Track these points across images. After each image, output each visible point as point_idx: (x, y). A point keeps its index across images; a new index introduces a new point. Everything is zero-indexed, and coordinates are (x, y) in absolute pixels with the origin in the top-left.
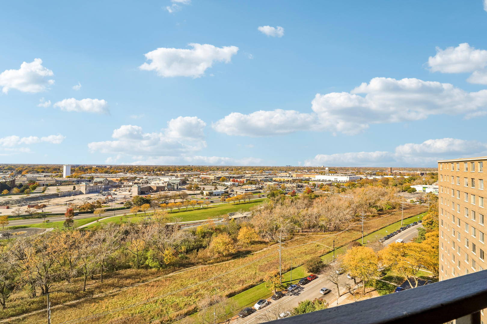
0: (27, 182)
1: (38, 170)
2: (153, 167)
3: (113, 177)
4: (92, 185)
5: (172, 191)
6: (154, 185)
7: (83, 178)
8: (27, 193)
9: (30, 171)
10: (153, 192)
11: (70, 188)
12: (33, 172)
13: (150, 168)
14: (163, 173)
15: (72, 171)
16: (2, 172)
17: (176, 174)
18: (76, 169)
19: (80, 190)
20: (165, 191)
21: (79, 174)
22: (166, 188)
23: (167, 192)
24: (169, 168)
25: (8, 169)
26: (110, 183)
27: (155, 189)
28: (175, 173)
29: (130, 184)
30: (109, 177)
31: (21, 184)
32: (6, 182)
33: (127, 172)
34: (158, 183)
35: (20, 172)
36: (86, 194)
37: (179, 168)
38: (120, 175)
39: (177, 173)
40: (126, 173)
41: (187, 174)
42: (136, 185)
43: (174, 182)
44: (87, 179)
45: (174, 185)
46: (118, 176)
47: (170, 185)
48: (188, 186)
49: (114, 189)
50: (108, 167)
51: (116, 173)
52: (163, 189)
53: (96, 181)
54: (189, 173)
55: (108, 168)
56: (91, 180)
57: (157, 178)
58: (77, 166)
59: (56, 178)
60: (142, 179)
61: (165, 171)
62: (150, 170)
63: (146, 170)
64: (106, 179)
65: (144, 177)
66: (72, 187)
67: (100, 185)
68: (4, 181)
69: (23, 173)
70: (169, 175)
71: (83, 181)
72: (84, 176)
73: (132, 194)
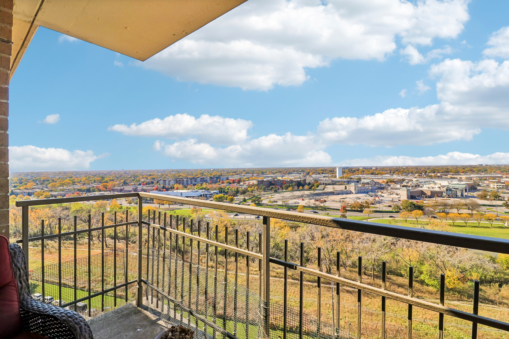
0: (313, 181)
1: (320, 172)
2: (425, 168)
3: (379, 179)
4: (360, 186)
5: (453, 197)
6: (427, 189)
7: (352, 178)
8: (314, 190)
9: (314, 173)
10: (426, 198)
11: (342, 188)
12: (316, 173)
13: (420, 169)
14: (439, 174)
15: (343, 172)
16: (298, 173)
17: (458, 177)
18: (346, 170)
19: (350, 190)
20: (443, 197)
21: (349, 176)
22: (444, 194)
23: (445, 198)
24: (448, 169)
25: (302, 171)
26: (377, 184)
27: (429, 194)
28: (457, 175)
29: (397, 186)
30: (375, 179)
31: (309, 182)
32: (301, 180)
33: (393, 173)
34: (433, 187)
35: (308, 174)
36: (355, 194)
37: (464, 169)
38: (387, 177)
39: (460, 175)
40: (393, 175)
41: (477, 177)
42: (405, 188)
43: (457, 186)
44: (355, 180)
45: (456, 191)
46: (384, 178)
47: (451, 190)
48: (480, 193)
49: (381, 191)
50: (373, 168)
51: (382, 174)
52: (440, 195)
53: (364, 182)
54: (480, 176)
55: (374, 170)
56: (358, 181)
57: (432, 181)
58: (347, 168)
59: (331, 179)
60: (411, 182)
61: (442, 173)
62: (421, 172)
63: (416, 171)
64: (373, 180)
65: (415, 180)
66: (344, 187)
67: (367, 186)
68: (300, 180)
69: (310, 174)
70: (448, 178)
71: (352, 182)
73: (400, 198)
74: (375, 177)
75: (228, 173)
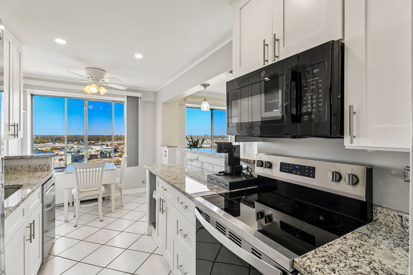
2: (82, 137)
3: (42, 147)
5: (104, 158)
6: (86, 153)
13: (78, 138)
14: (92, 142)
17: (106, 143)
20: (98, 159)
22: (99, 156)
23: (100, 159)
24: (98, 138)
28: (104, 142)
29: (61, 153)
33: (55, 141)
34: (90, 152)
37: (108, 138)
38: (49, 145)
39: (106, 142)
40: (55, 143)
41: (117, 143)
42: (69, 154)
43: (107, 150)
45: (106, 153)
47: (103, 153)
48: (120, 153)
51: (43, 143)
52: (96, 157)
54: (118, 142)
57: (89, 147)
60: (73, 149)
61: (95, 141)
62: (79, 140)
63: (75, 139)
64: (37, 148)
65: (76, 146)
70: (99, 144)
74: (38, 145)
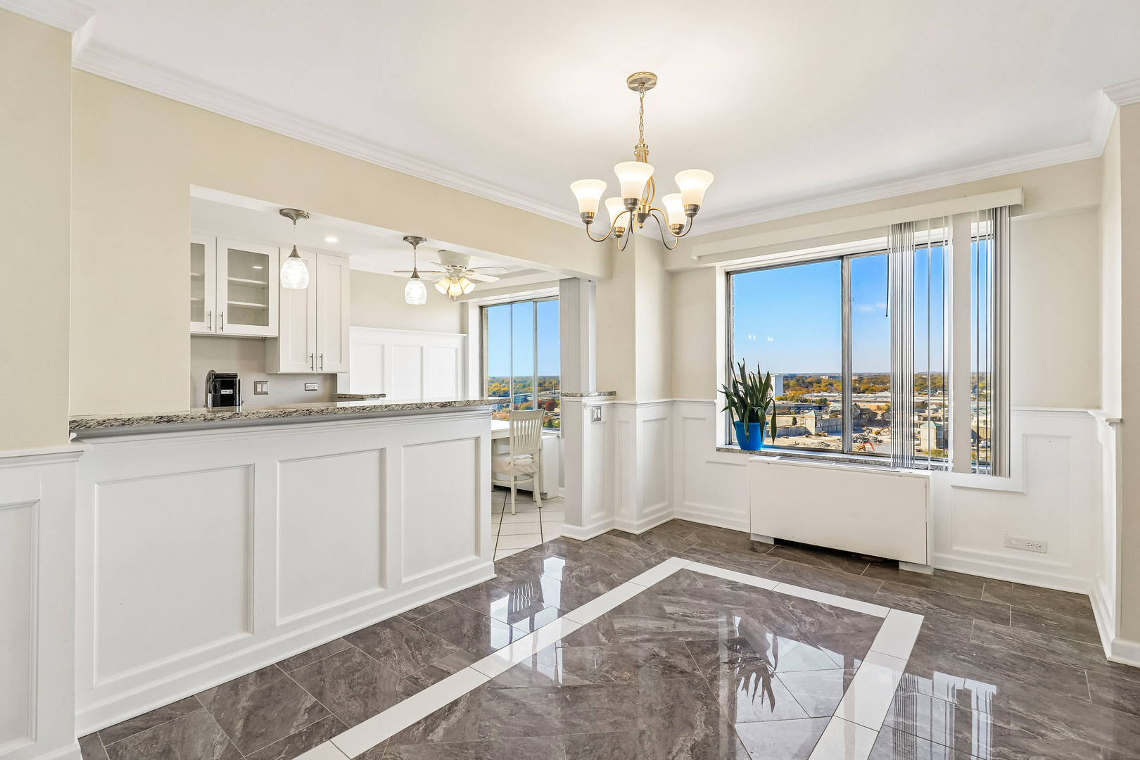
3: (869, 402)
4: (826, 417)
7: (806, 401)
11: (785, 421)
15: (786, 387)
18: (792, 382)
19: (804, 425)
21: (799, 395)
26: (865, 414)
30: (859, 401)
36: (817, 435)
38: (886, 397)
42: (931, 423)
44: (814, 404)
46: (880, 400)
49: (875, 429)
51: (873, 391)
53: (835, 409)
55: (855, 380)
56: (821, 406)
58: (792, 376)
64: (855, 404)
66: (790, 419)
71: (807, 408)
72: (807, 396)
73: (920, 445)
74: (860, 397)
75: (524, 387)
